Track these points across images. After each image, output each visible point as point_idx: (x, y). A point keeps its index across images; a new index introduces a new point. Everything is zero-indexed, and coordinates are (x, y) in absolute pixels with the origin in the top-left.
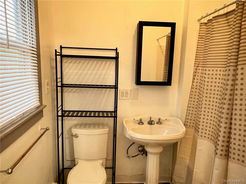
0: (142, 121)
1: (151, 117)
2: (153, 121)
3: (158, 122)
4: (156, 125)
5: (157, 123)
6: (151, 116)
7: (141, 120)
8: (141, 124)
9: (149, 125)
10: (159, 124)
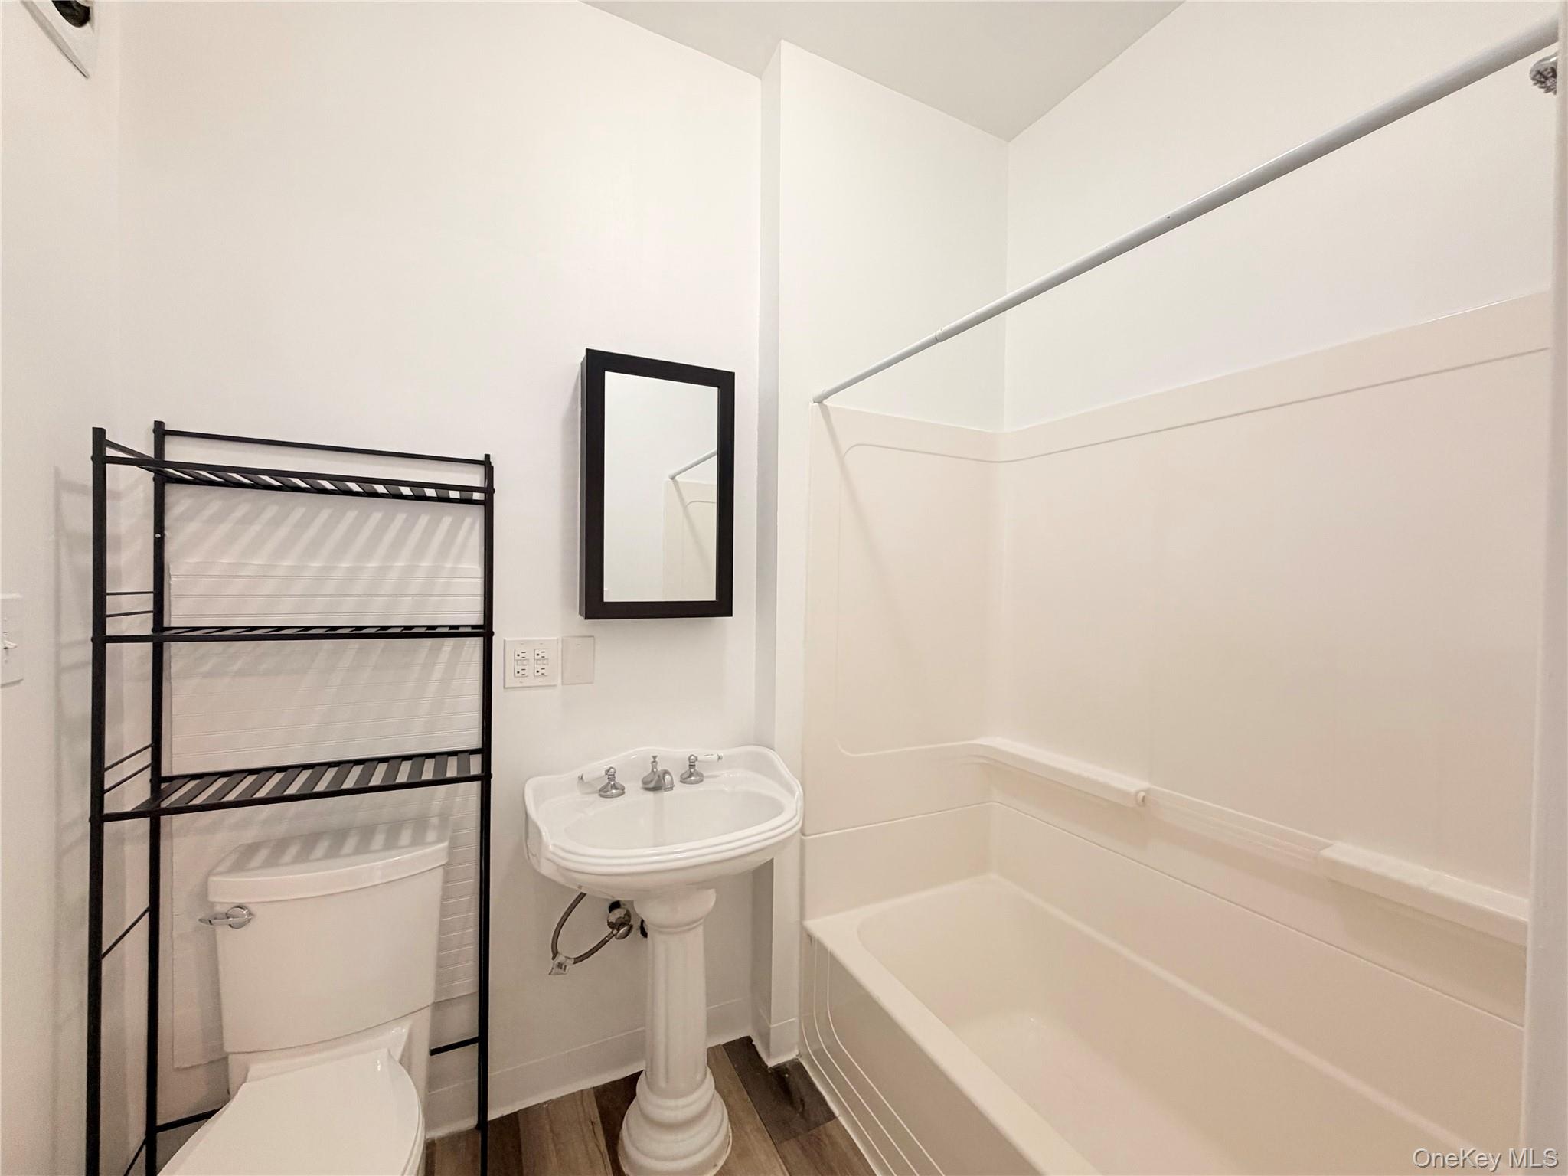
0: (618, 780)
1: (654, 757)
2: (666, 772)
3: (686, 776)
4: (679, 788)
5: (683, 781)
6: (655, 755)
7: (610, 774)
8: (614, 791)
9: (650, 795)
10: (692, 783)
